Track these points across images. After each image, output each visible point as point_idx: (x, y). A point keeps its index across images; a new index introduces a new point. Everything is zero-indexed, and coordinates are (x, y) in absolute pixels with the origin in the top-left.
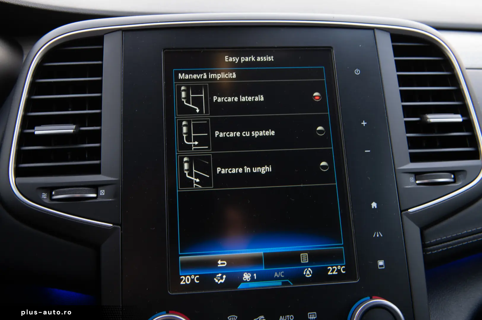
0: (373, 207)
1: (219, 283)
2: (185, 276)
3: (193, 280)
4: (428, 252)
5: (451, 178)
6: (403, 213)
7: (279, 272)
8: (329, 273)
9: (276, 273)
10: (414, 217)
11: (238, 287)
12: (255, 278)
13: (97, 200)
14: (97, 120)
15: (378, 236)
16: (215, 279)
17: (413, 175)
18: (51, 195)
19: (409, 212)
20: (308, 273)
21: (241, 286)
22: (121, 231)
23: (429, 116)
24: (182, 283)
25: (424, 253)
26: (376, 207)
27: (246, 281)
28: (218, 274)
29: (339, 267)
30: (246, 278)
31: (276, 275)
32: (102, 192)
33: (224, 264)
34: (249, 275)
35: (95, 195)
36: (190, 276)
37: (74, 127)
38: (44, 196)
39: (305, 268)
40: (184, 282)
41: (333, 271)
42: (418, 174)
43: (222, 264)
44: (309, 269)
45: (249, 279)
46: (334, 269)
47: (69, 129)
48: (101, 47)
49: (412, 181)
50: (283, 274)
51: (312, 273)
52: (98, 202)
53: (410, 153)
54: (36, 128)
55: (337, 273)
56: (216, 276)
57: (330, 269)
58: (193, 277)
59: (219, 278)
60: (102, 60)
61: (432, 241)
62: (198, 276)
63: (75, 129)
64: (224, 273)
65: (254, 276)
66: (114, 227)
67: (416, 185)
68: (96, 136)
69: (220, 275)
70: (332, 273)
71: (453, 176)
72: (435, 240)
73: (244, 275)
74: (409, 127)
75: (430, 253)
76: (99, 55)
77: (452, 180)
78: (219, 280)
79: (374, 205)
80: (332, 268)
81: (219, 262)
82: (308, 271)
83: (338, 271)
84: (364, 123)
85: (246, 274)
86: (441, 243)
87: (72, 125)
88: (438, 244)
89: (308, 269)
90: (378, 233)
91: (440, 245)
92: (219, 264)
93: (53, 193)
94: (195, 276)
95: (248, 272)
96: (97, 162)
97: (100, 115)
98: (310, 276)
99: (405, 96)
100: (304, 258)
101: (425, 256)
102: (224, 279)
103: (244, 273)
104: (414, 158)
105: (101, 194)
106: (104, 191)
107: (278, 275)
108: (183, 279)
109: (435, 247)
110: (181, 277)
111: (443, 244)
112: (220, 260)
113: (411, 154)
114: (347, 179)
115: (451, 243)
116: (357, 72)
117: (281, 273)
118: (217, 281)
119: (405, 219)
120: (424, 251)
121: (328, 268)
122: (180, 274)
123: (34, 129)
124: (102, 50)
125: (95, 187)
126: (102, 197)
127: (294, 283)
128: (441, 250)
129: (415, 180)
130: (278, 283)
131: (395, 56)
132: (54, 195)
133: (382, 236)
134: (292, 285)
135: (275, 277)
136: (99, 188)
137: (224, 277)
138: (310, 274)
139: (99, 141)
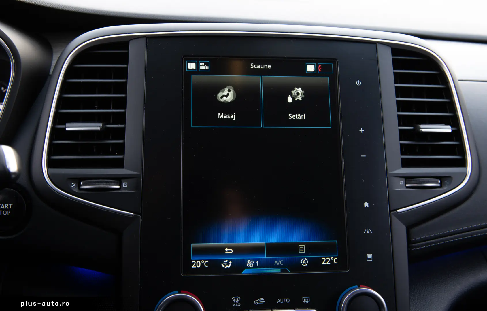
0: (365, 207)
1: (226, 268)
2: (196, 261)
3: (202, 265)
4: (413, 248)
5: (437, 183)
6: (392, 213)
7: (279, 260)
8: (323, 263)
9: (276, 261)
10: (402, 217)
11: (242, 273)
12: (258, 265)
13: (120, 191)
14: (121, 118)
15: (368, 232)
16: (222, 264)
17: (404, 179)
18: (80, 185)
19: (397, 212)
20: (304, 262)
21: (245, 272)
22: (141, 219)
23: (421, 126)
24: (193, 267)
25: (409, 249)
26: (368, 207)
27: (250, 267)
28: (225, 260)
29: (332, 258)
30: (250, 264)
31: (276, 263)
32: (125, 184)
33: (231, 251)
34: (252, 262)
35: (118, 187)
36: (201, 261)
37: (101, 124)
38: (74, 186)
39: (302, 258)
40: (194, 266)
41: (326, 262)
42: (408, 178)
43: (228, 251)
44: (306, 259)
45: (252, 265)
46: (328, 259)
47: (96, 127)
48: (126, 51)
49: (402, 184)
50: (282, 263)
51: (308, 262)
52: (121, 193)
53: (402, 159)
54: (67, 124)
55: (330, 263)
56: (223, 262)
57: (324, 260)
58: (203, 262)
59: (226, 264)
60: (127, 64)
61: (417, 239)
62: (207, 262)
63: (102, 127)
64: (230, 259)
65: (257, 263)
66: (135, 216)
67: (405, 188)
68: (121, 134)
69: (227, 261)
70: (325, 263)
71: (439, 181)
72: (419, 238)
73: (248, 262)
74: (403, 135)
75: (415, 249)
76: (124, 58)
77: (438, 185)
78: (225, 266)
79: (366, 204)
80: (326, 258)
81: (227, 250)
82: (304, 260)
83: (331, 261)
84: (362, 131)
85: (249, 261)
86: (425, 241)
87: (100, 123)
88: (422, 242)
89: (304, 259)
90: (368, 230)
91: (424, 243)
92: (226, 252)
93: (82, 183)
94: (205, 261)
95: (251, 260)
96: (121, 157)
97: (124, 114)
98: (306, 265)
99: (401, 106)
100: (302, 249)
101: (409, 252)
102: (230, 265)
103: (248, 260)
104: (405, 164)
105: (124, 186)
106: (127, 183)
107: (278, 263)
108: (194, 263)
109: (419, 244)
110: (193, 262)
111: (426, 242)
112: (227, 248)
114: (344, 181)
115: (434, 241)
116: (359, 83)
117: (281, 262)
118: (224, 266)
119: (394, 218)
120: (408, 247)
121: (323, 259)
122: (192, 259)
123: (65, 125)
124: (127, 54)
125: (119, 179)
126: (125, 188)
127: (291, 271)
128: (424, 247)
129: (405, 183)
130: (278, 270)
131: (394, 69)
132: (82, 185)
133: (371, 232)
134: (289, 272)
135: (275, 264)
136: (122, 181)
137: (230, 263)
138: (306, 263)
139: (123, 138)
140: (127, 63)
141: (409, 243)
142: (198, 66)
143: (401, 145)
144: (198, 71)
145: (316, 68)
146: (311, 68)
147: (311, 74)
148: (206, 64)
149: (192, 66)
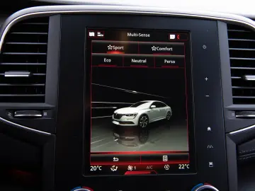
1: (113, 171)
3: (98, 168)
6: (227, 135)
8: (179, 168)
10: (233, 137)
11: (125, 174)
12: (135, 169)
13: (42, 118)
14: (43, 69)
16: (111, 168)
17: (234, 112)
19: (230, 134)
20: (167, 167)
21: (127, 173)
22: (56, 137)
23: (247, 76)
24: (91, 170)
25: (238, 159)
29: (186, 165)
31: (148, 167)
32: (45, 114)
33: (117, 159)
34: (131, 167)
35: (41, 115)
36: (96, 166)
37: (29, 73)
39: (165, 164)
42: (237, 111)
45: (131, 169)
46: (183, 165)
47: (26, 74)
48: (47, 24)
49: (233, 115)
50: (152, 167)
51: (169, 167)
54: (6, 73)
57: (180, 166)
61: (243, 152)
62: (101, 167)
63: (30, 75)
64: (117, 165)
66: (52, 135)
67: (236, 118)
68: (43, 79)
69: (114, 166)
70: (181, 168)
72: (245, 152)
74: (234, 82)
75: (241, 159)
76: (46, 29)
79: (209, 129)
81: (114, 158)
83: (185, 167)
84: (206, 79)
86: (248, 153)
88: (246, 154)
89: (167, 165)
91: (248, 155)
92: (114, 160)
93: (15, 113)
94: (99, 166)
95: (131, 165)
96: (43, 95)
97: (45, 66)
98: (168, 169)
99: (233, 63)
100: (165, 159)
101: (238, 161)
102: (116, 169)
103: (129, 166)
104: (236, 101)
108: (92, 167)
109: (244, 156)
113: (234, 99)
116: (205, 47)
119: (228, 138)
120: (237, 157)
122: (90, 165)
123: (4, 73)
125: (41, 110)
126: (46, 116)
128: (248, 157)
129: (235, 115)
130: (148, 173)
131: (229, 38)
133: (212, 147)
134: (157, 174)
136: (43, 111)
137: (117, 167)
139: (45, 82)
140: (47, 31)
141: (238, 154)
142: (96, 34)
143: (233, 89)
144: (96, 37)
145: (176, 37)
146: (172, 37)
147: (172, 41)
148: (101, 33)
149: (92, 34)
